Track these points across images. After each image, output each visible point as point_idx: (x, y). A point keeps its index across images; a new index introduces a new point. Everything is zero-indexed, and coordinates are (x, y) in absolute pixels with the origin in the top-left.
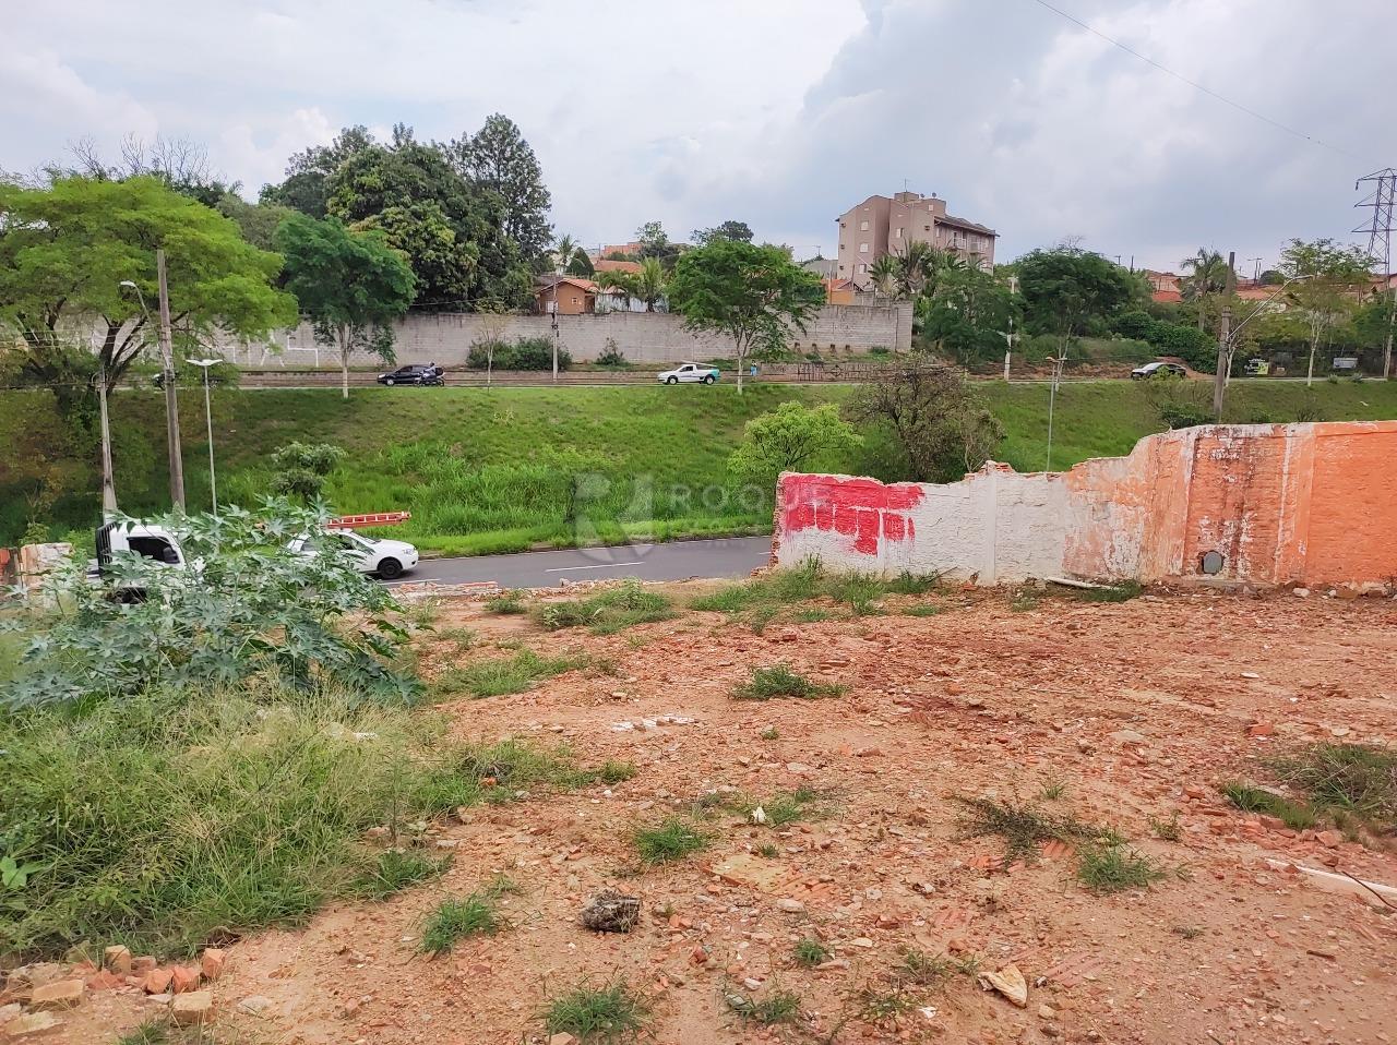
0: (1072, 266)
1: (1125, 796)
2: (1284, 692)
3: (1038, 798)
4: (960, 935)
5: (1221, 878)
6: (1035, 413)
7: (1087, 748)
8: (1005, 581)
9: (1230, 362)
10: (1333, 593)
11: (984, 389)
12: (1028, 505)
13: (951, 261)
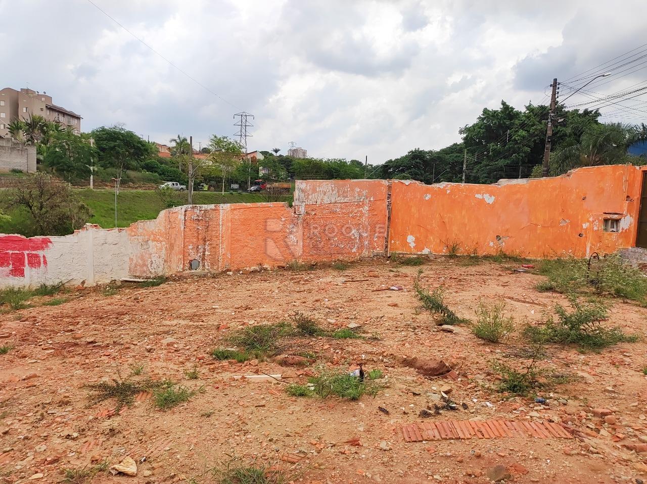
0: (120, 136)
1: (171, 366)
2: (229, 311)
3: (130, 376)
4: (96, 452)
5: (218, 388)
6: (107, 205)
7: (151, 349)
8: (100, 283)
9: (193, 184)
10: (241, 272)
11: (80, 193)
12: (110, 244)
13: (57, 127)
